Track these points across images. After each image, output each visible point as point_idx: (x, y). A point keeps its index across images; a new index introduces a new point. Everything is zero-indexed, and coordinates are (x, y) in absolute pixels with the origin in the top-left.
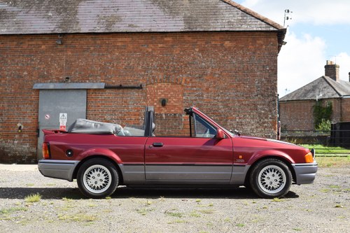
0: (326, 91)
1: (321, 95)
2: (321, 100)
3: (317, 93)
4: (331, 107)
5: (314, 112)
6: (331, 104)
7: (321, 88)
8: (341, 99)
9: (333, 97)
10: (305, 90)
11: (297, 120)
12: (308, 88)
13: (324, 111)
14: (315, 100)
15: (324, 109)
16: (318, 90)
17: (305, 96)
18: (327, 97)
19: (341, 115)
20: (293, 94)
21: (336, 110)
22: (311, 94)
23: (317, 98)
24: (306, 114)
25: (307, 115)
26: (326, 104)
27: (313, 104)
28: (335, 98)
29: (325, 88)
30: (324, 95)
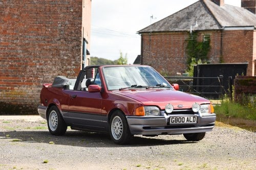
0: (204, 19)
1: (197, 25)
2: (196, 32)
3: (192, 22)
4: (209, 42)
5: (187, 48)
6: (208, 38)
7: (198, 15)
8: (221, 31)
9: (212, 28)
10: (177, 18)
11: (165, 58)
12: (181, 16)
13: (200, 47)
14: (189, 32)
15: (200, 44)
16: (194, 18)
17: (176, 26)
18: (204, 28)
19: (221, 53)
20: (162, 23)
21: (215, 46)
22: (184, 24)
23: (191, 29)
24: (177, 50)
25: (178, 52)
26: (202, 38)
27: (186, 37)
28: (214, 30)
29: (203, 15)
30: (201, 26)
